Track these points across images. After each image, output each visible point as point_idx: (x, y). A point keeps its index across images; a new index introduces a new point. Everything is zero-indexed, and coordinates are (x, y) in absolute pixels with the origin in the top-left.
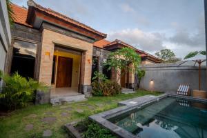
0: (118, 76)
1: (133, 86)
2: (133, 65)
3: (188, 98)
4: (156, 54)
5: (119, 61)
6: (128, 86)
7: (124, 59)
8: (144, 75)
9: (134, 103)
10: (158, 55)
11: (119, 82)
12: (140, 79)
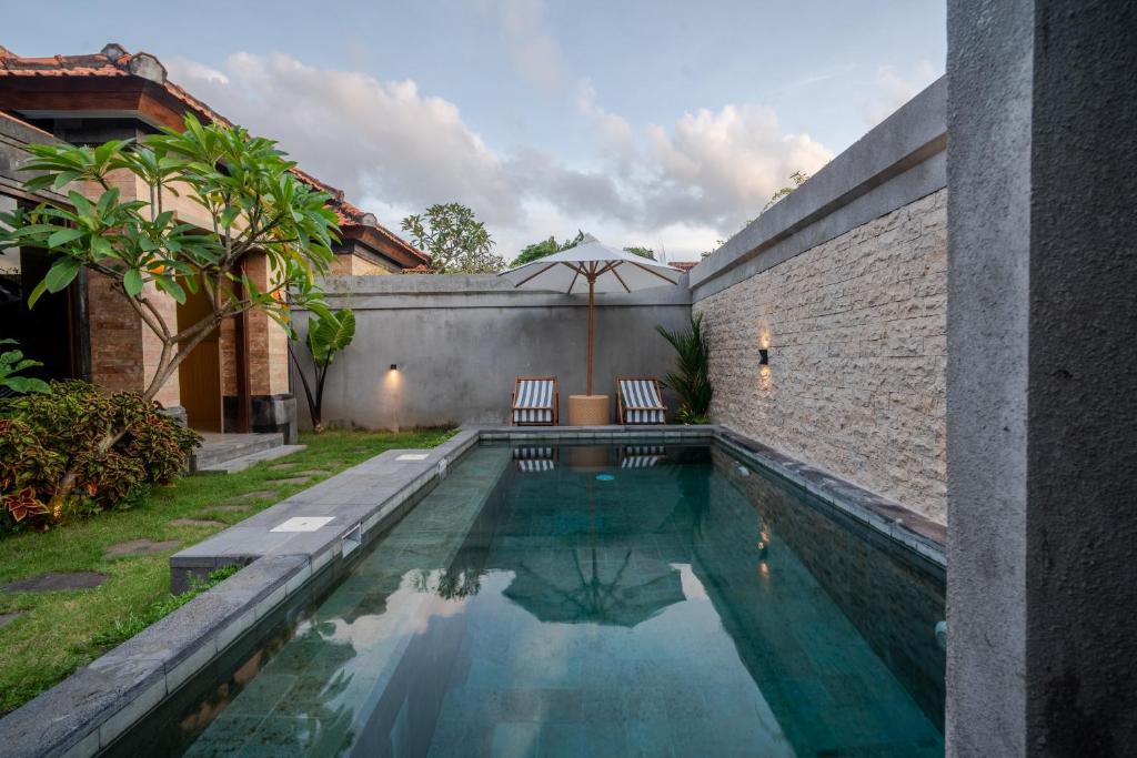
0: (151, 347)
1: (280, 414)
2: (271, 276)
3: (554, 433)
4: (407, 223)
5: (154, 230)
6: (247, 413)
7: (199, 216)
8: (346, 341)
9: (315, 524)
10: (418, 231)
11: (169, 395)
12: (324, 365)
